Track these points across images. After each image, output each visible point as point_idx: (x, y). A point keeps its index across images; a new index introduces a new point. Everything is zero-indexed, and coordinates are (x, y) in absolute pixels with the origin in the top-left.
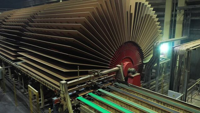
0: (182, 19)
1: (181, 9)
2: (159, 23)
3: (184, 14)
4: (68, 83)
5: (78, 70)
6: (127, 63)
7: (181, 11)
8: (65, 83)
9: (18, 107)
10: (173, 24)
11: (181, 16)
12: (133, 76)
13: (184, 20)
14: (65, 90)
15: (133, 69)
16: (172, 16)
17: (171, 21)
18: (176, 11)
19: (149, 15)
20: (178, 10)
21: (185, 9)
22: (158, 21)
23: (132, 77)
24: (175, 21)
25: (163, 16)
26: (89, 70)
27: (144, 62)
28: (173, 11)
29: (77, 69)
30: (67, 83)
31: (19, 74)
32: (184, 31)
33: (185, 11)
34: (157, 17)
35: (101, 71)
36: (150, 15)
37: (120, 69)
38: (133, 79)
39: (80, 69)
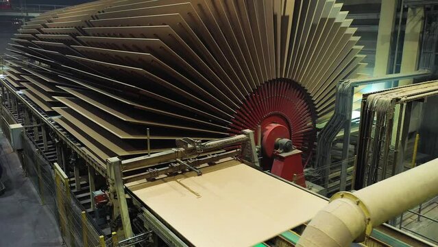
0: (418, 28)
1: (417, 6)
2: (357, 38)
3: (423, 18)
4: (124, 162)
5: (148, 137)
6: (274, 125)
7: (418, 10)
8: (116, 163)
9: (45, 207)
10: (397, 40)
11: (415, 23)
12: (284, 155)
13: (422, 32)
14: (115, 176)
15: (285, 140)
16: (396, 21)
17: (394, 34)
18: (406, 10)
19: (332, 20)
20: (410, 9)
21: (427, 6)
22: (356, 34)
23: (282, 159)
24: (403, 33)
25: (376, 22)
26: (177, 139)
27: (318, 126)
28: (398, 10)
29: (146, 135)
30: (120, 162)
31: (56, 140)
32: (422, 58)
33: (427, 10)
34: (353, 25)
35: (203, 141)
36: (334, 19)
37: (249, 140)
38: (283, 163)
39: (150, 135)
